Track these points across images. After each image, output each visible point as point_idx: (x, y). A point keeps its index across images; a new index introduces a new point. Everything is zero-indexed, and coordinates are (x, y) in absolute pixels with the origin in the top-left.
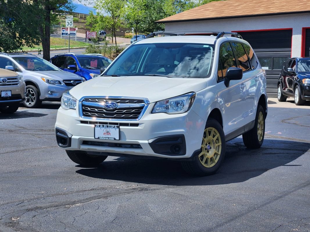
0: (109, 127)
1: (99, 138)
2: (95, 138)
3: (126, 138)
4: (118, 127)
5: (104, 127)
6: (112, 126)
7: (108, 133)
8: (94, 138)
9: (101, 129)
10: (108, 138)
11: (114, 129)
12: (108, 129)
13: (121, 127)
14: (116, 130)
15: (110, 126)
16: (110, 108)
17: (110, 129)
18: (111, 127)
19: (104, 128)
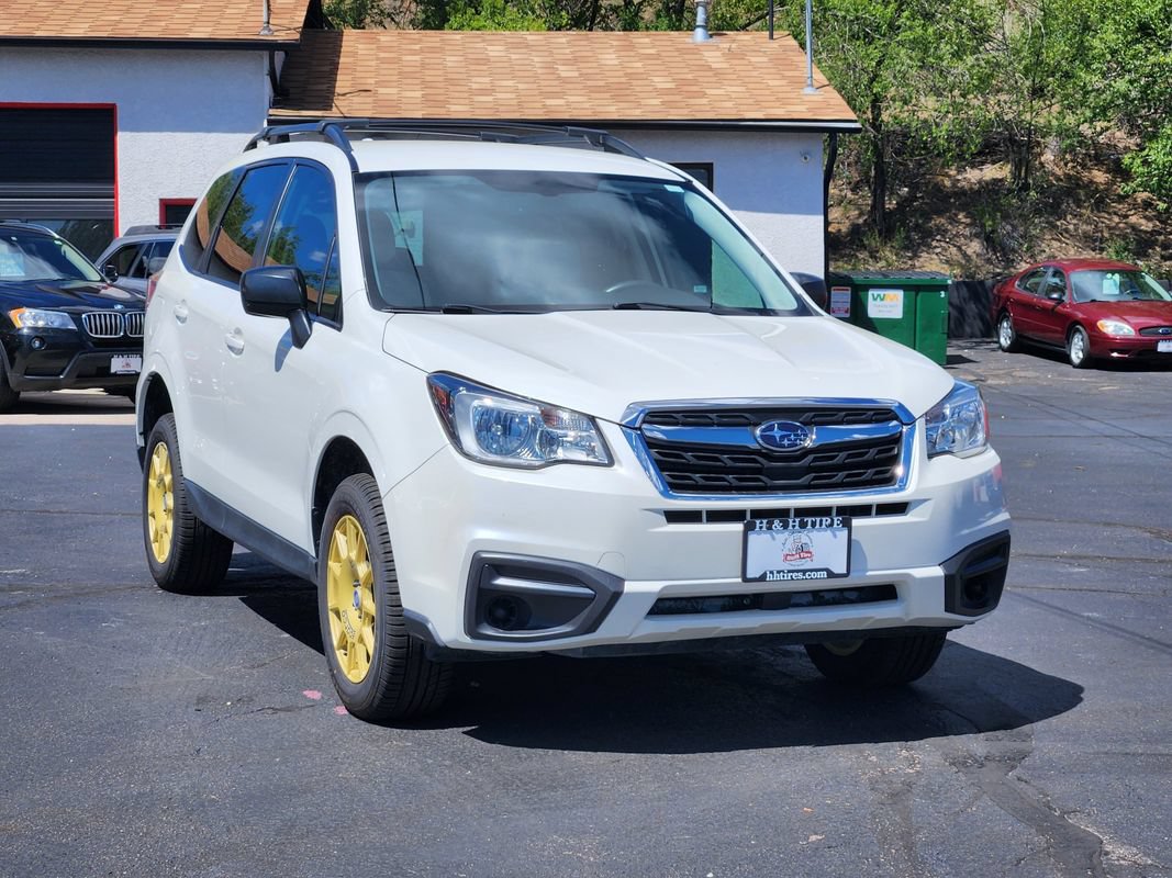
0: (809, 527)
1: (763, 578)
2: (745, 580)
3: (866, 565)
4: (847, 524)
5: (790, 528)
6: (821, 521)
7: (803, 550)
8: (740, 580)
9: (774, 538)
10: (804, 572)
11: (829, 533)
12: (804, 537)
13: (856, 522)
14: (835, 536)
15: (814, 524)
16: (784, 446)
17: (810, 534)
18: (818, 526)
19: (786, 533)
